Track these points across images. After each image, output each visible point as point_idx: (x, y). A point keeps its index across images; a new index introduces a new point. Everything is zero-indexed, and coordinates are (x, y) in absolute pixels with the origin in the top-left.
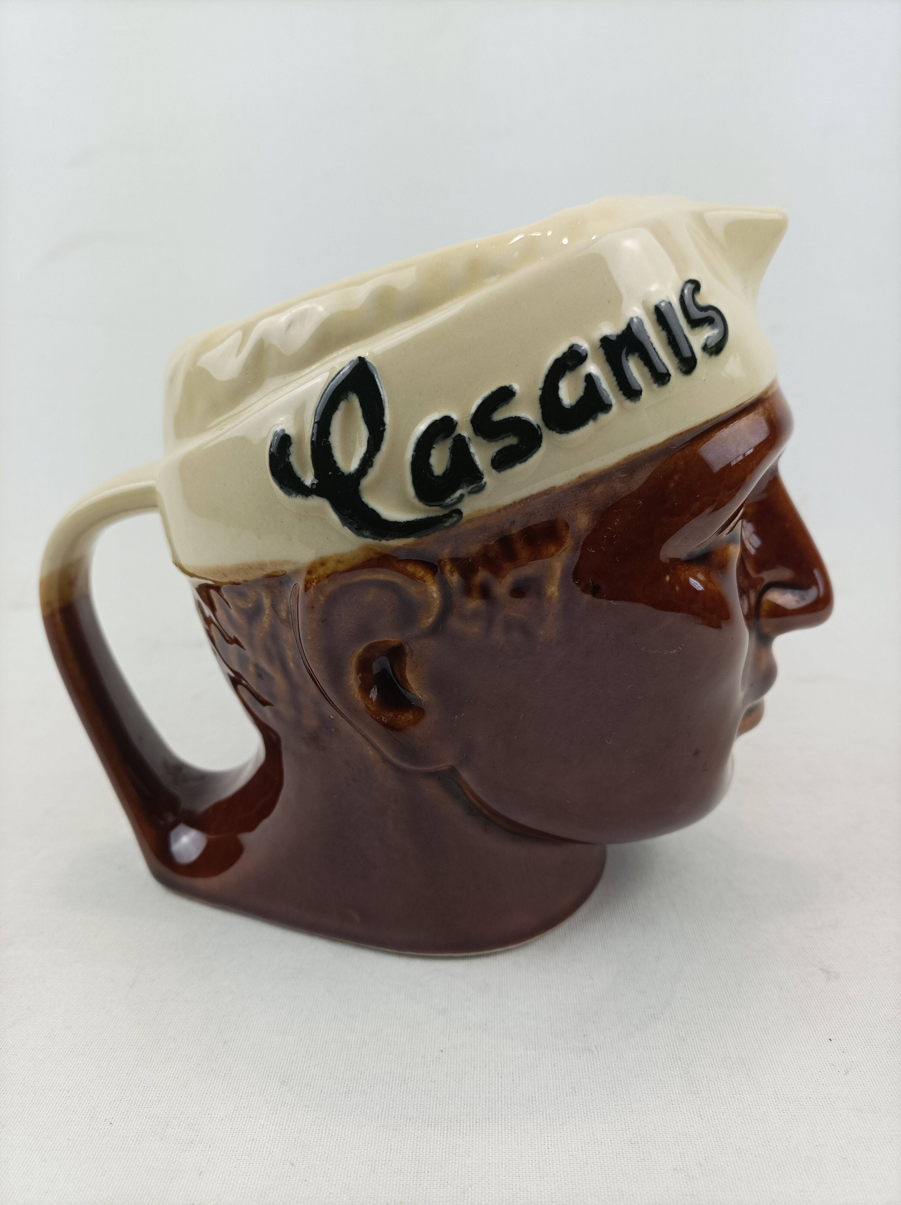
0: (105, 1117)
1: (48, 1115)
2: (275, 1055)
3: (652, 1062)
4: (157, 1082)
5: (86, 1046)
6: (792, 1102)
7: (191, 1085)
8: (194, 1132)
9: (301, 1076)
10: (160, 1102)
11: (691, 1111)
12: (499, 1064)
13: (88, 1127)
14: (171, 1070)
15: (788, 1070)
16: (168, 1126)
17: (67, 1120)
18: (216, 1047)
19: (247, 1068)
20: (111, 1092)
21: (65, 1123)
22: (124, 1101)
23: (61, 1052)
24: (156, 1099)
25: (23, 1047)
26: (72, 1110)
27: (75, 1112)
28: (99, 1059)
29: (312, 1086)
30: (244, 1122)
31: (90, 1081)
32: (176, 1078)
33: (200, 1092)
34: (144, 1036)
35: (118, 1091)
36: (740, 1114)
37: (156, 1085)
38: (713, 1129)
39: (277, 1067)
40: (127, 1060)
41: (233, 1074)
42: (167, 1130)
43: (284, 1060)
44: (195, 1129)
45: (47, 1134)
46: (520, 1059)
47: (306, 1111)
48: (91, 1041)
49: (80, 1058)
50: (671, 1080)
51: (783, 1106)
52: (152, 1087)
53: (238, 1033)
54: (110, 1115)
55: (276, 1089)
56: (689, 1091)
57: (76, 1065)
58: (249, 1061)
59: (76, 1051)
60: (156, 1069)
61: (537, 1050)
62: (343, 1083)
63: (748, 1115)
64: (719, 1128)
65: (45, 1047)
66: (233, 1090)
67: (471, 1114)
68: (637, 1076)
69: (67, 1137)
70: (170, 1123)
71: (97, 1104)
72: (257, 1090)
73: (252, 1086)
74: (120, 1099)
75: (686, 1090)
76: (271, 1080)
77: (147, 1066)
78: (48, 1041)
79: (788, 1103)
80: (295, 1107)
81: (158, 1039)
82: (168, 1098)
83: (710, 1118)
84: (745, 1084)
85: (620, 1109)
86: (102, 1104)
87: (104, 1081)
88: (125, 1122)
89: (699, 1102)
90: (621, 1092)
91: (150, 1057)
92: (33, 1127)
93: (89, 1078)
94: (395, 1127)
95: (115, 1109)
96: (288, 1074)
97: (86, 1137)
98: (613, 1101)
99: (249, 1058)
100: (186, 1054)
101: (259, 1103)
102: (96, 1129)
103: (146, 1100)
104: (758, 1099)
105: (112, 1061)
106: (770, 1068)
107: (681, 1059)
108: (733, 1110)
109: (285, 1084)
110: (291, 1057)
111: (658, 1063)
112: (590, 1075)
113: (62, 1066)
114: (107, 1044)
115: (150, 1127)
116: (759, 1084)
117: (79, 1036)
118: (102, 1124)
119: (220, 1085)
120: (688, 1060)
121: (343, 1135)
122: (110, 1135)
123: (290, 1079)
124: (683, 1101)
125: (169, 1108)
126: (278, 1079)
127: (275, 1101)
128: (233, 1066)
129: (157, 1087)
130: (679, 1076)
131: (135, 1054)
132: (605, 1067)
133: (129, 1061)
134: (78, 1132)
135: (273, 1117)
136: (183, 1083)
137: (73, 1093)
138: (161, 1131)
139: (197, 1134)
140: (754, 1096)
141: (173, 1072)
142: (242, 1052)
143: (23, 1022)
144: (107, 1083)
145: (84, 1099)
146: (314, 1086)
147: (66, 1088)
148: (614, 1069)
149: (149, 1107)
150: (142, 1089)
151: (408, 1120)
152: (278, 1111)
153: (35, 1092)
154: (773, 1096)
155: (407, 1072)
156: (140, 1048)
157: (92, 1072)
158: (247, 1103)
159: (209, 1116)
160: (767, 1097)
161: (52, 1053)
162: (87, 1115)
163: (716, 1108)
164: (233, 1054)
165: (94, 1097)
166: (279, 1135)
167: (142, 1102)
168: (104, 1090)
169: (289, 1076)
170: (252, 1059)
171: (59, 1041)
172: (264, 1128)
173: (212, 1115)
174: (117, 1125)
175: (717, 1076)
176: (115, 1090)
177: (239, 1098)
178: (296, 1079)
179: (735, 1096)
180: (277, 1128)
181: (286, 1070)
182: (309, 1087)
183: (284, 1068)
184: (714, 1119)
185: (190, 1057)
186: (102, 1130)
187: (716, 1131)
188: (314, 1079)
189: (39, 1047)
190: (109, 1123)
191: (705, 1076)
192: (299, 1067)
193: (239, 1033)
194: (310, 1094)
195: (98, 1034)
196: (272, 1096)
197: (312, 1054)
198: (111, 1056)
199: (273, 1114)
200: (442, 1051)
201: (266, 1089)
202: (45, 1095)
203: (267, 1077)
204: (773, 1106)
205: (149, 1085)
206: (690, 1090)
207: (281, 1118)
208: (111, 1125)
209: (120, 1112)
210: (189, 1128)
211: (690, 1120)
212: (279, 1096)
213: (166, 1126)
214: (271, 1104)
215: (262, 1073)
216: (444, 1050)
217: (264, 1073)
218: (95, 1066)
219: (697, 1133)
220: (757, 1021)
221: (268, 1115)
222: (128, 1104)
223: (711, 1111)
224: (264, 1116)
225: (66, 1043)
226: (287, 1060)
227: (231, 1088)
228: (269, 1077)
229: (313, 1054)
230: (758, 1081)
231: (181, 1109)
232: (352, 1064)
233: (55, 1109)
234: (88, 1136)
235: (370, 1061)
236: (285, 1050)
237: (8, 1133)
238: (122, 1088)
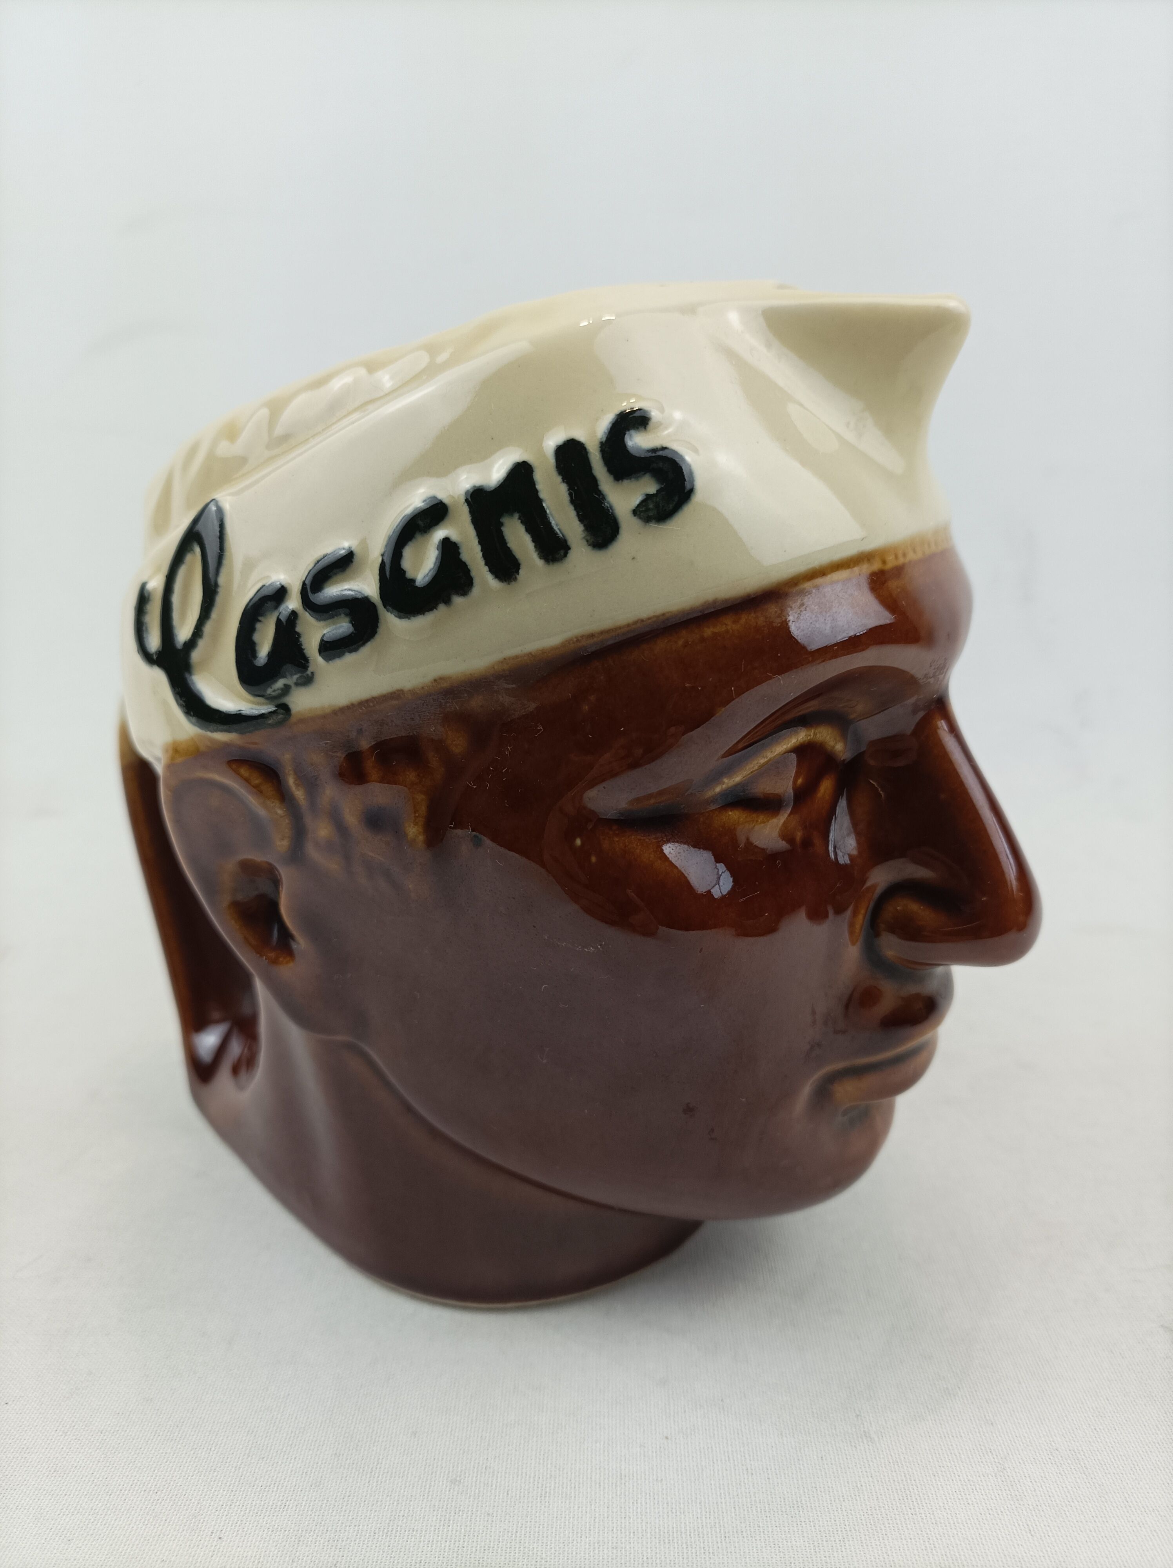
0: (211, 1529)
1: (131, 1526)
2: (439, 1443)
3: (953, 1455)
4: (278, 1480)
5: (175, 1427)
6: (1149, 1513)
7: (326, 1484)
8: (337, 1550)
9: (477, 1472)
10: (286, 1507)
11: (1016, 1524)
12: (747, 1456)
13: (188, 1544)
14: (296, 1463)
15: (1138, 1469)
16: (301, 1543)
17: (158, 1533)
18: (356, 1430)
19: (402, 1461)
20: (216, 1493)
21: (156, 1538)
22: (235, 1506)
23: (141, 1436)
24: (279, 1503)
25: (86, 1429)
26: (164, 1519)
27: (168, 1521)
28: (195, 1446)
29: (494, 1486)
30: (406, 1538)
31: (186, 1478)
32: (304, 1474)
33: (339, 1494)
34: (253, 1413)
35: (225, 1492)
36: (1082, 1529)
37: (277, 1483)
38: (1049, 1549)
39: (443, 1459)
40: (233, 1447)
41: (382, 1469)
42: (299, 1548)
43: (452, 1450)
44: (338, 1547)
45: (132, 1553)
46: (774, 1449)
47: (490, 1521)
48: (182, 1421)
49: (168, 1444)
50: (983, 1480)
51: (1138, 1519)
52: (272, 1486)
53: (383, 1410)
54: (217, 1527)
55: (445, 1491)
56: (1009, 1496)
57: (164, 1454)
58: (403, 1450)
59: (161, 1434)
60: (276, 1461)
61: (796, 1436)
62: (536, 1483)
63: (1093, 1530)
64: (1057, 1548)
65: (117, 1429)
66: (386, 1492)
67: (717, 1525)
68: (936, 1475)
69: (161, 1557)
70: (302, 1539)
71: (197, 1510)
72: (419, 1492)
73: (411, 1486)
74: (229, 1503)
75: (1005, 1494)
76: (437, 1478)
77: (262, 1456)
78: (121, 1420)
79: (1145, 1513)
80: (474, 1515)
81: (275, 1417)
82: (296, 1503)
83: (1043, 1535)
84: (1083, 1488)
85: (920, 1519)
86: (206, 1511)
87: (205, 1478)
88: (238, 1537)
89: (1024, 1512)
90: (917, 1496)
91: (266, 1443)
92: (111, 1542)
93: (183, 1474)
94: (614, 1544)
95: (224, 1518)
96: (459, 1469)
97: (187, 1557)
98: (908, 1508)
99: (403, 1446)
100: (315, 1439)
101: (423, 1510)
102: (200, 1547)
103: (266, 1505)
104: (1104, 1508)
105: (213, 1449)
106: (1113, 1465)
107: (992, 1451)
108: (1072, 1524)
109: (457, 1483)
110: (461, 1445)
111: (963, 1456)
112: (873, 1471)
113: (143, 1456)
114: (204, 1425)
115: (275, 1544)
116: (1102, 1487)
117: (163, 1412)
118: (207, 1539)
119: (367, 1485)
120: (1001, 1452)
121: (544, 1555)
122: (219, 1554)
123: (462, 1477)
124: (1002, 1509)
125: (299, 1517)
126: (446, 1477)
127: (445, 1507)
128: (381, 1457)
129: (280, 1487)
130: (994, 1475)
131: (244, 1438)
132: (891, 1461)
133: (236, 1450)
134: (174, 1551)
135: (445, 1530)
136: (314, 1481)
137: (163, 1495)
138: (291, 1549)
139: (341, 1554)
140: (1097, 1504)
141: (299, 1466)
142: (391, 1438)
143: (84, 1391)
144: (209, 1480)
145: (179, 1504)
146: (496, 1486)
147: (153, 1488)
148: (904, 1463)
149: (271, 1515)
150: (259, 1489)
151: (632, 1534)
152: (451, 1522)
153: (109, 1494)
154: (1122, 1505)
155: (623, 1467)
156: (251, 1431)
157: (187, 1465)
158: (407, 1511)
159: (356, 1528)
160: (1114, 1505)
161: (129, 1437)
162: (185, 1526)
163: (1049, 1521)
164: (380, 1440)
165: (193, 1501)
166: (455, 1555)
167: (261, 1507)
168: (205, 1490)
169: (461, 1472)
170: (407, 1448)
171: (137, 1420)
172: (434, 1546)
173: (361, 1527)
174: (229, 1540)
175: (1043, 1475)
176: (222, 1490)
177: (395, 1503)
178: (471, 1476)
179: (1072, 1504)
180: (452, 1545)
181: (456, 1464)
182: (489, 1489)
183: (452, 1461)
184: (1049, 1536)
185: (321, 1443)
186: (209, 1547)
187: (1054, 1552)
188: (495, 1476)
189: (109, 1429)
190: (216, 1539)
191: (1027, 1475)
192: (473, 1459)
193: (385, 1411)
194: (493, 1497)
195: (191, 1410)
196: (440, 1501)
197: (489, 1441)
198: (212, 1442)
199: (444, 1526)
200: (667, 1438)
201: (431, 1490)
202: (124, 1498)
203: (430, 1473)
204: (1125, 1518)
205: (268, 1485)
206: (1011, 1495)
207: (456, 1531)
208: (220, 1540)
209: (231, 1523)
210: (330, 1546)
211: (1017, 1537)
212: (450, 1500)
213: (297, 1542)
214: (440, 1512)
215: (423, 1468)
216: (669, 1437)
217: (425, 1468)
218: (191, 1457)
219: (1028, 1555)
220: (1086, 1398)
221: (437, 1527)
222: (241, 1511)
223: (1042, 1525)
224: (432, 1529)
225: (146, 1423)
226: (456, 1449)
227: (382, 1489)
228: (434, 1474)
229: (491, 1441)
230: (1100, 1483)
231: (316, 1517)
232: (546, 1456)
233: (139, 1518)
234: (190, 1556)
235: (570, 1451)
236: (451, 1434)
237: (78, 1550)
238: (231, 1487)
